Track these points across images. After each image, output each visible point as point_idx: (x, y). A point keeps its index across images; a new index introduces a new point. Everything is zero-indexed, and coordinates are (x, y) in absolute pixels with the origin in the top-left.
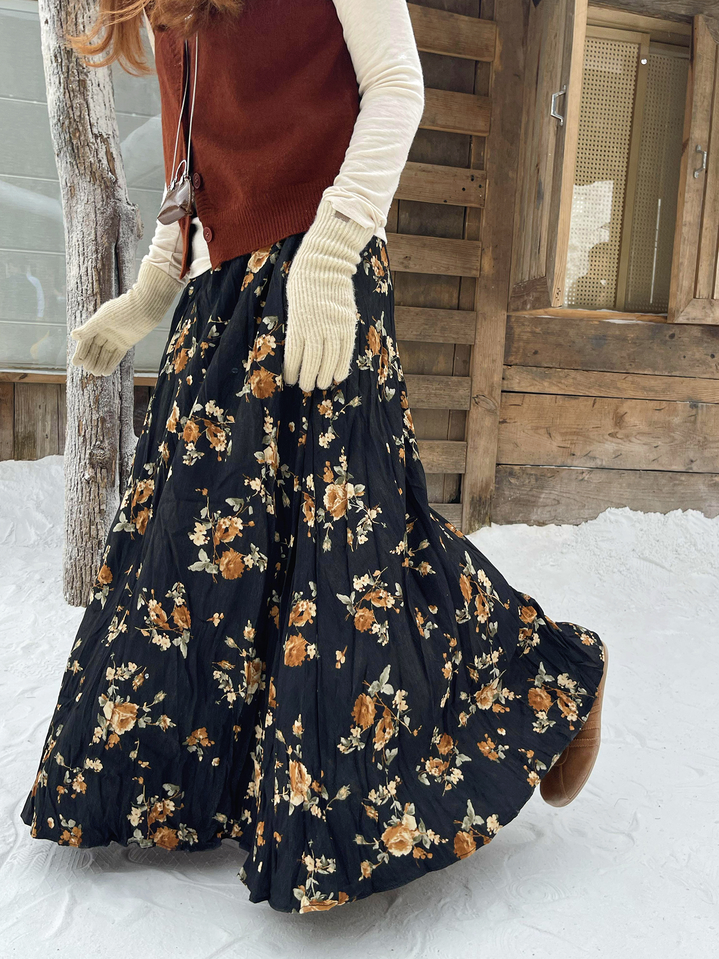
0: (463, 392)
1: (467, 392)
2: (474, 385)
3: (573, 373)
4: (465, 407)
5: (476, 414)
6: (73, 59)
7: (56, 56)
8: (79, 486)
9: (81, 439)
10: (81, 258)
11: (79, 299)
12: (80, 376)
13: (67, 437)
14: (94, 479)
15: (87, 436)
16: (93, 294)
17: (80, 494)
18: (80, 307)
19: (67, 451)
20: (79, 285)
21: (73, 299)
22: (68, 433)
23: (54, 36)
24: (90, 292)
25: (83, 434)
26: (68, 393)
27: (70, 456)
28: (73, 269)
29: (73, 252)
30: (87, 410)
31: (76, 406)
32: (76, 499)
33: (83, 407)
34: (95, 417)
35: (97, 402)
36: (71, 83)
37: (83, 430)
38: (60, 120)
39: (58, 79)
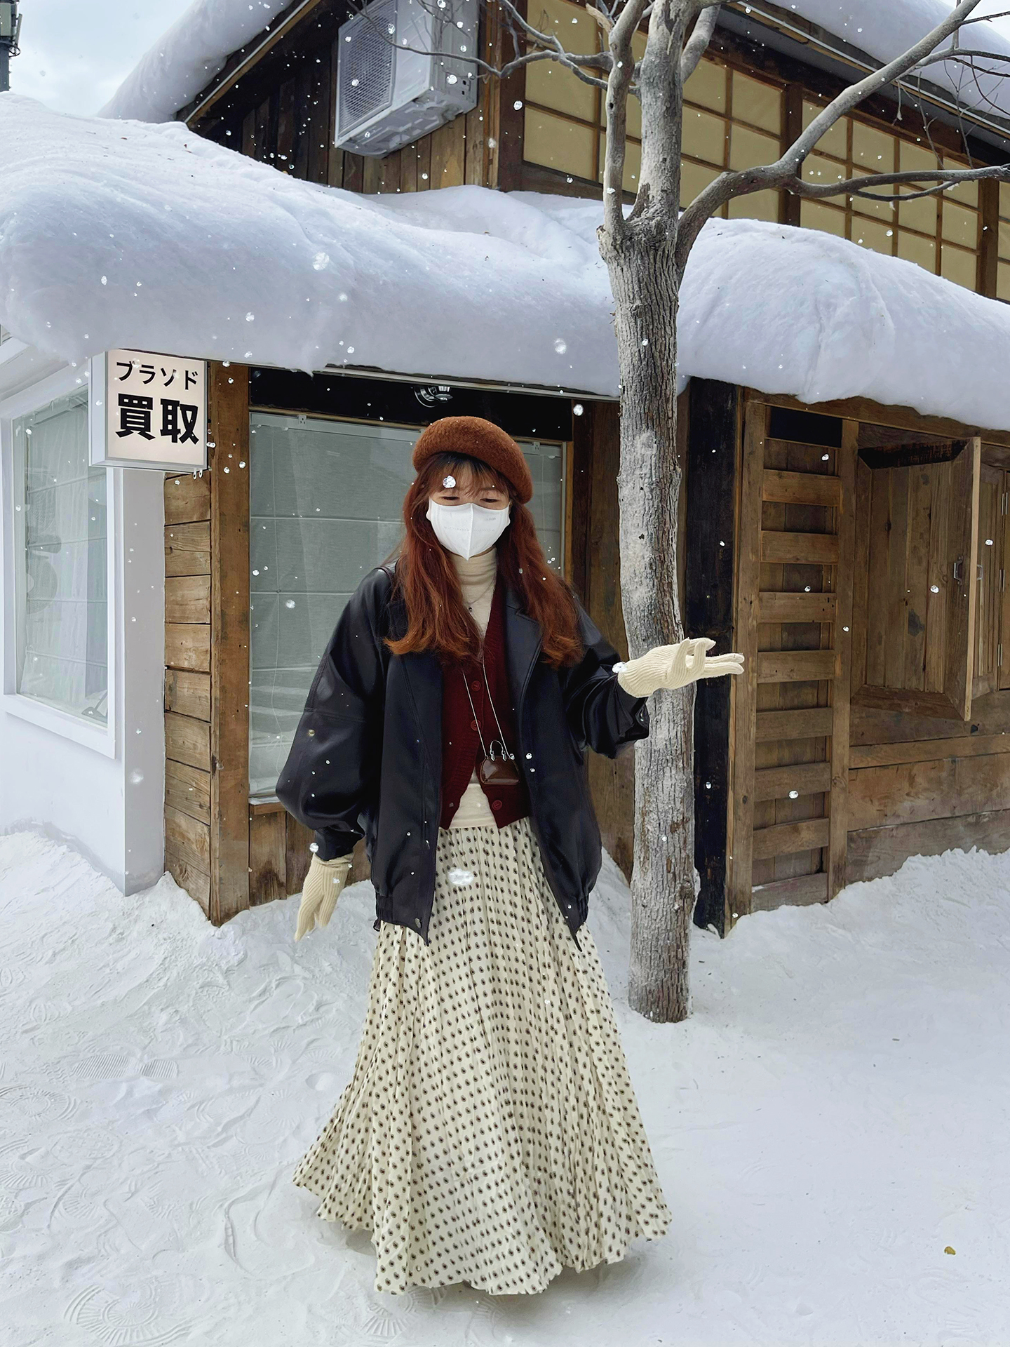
0: (827, 776)
1: (829, 777)
2: (833, 769)
3: (884, 747)
4: (828, 788)
5: (835, 793)
6: (665, 567)
7: (651, 564)
8: (669, 917)
9: (671, 875)
10: (672, 724)
11: (668, 757)
12: (670, 822)
13: (645, 873)
14: (682, 909)
15: (677, 873)
16: (682, 753)
17: (669, 923)
18: (670, 764)
19: (648, 886)
20: (669, 746)
21: (661, 758)
22: (650, 870)
23: (650, 549)
24: (678, 752)
25: (672, 871)
26: (650, 836)
27: (654, 890)
28: (661, 733)
29: (663, 720)
30: (677, 850)
31: (664, 848)
32: (664, 927)
33: (672, 848)
34: (683, 855)
35: (685, 842)
36: (663, 585)
37: (673, 867)
38: (651, 614)
39: (652, 583)
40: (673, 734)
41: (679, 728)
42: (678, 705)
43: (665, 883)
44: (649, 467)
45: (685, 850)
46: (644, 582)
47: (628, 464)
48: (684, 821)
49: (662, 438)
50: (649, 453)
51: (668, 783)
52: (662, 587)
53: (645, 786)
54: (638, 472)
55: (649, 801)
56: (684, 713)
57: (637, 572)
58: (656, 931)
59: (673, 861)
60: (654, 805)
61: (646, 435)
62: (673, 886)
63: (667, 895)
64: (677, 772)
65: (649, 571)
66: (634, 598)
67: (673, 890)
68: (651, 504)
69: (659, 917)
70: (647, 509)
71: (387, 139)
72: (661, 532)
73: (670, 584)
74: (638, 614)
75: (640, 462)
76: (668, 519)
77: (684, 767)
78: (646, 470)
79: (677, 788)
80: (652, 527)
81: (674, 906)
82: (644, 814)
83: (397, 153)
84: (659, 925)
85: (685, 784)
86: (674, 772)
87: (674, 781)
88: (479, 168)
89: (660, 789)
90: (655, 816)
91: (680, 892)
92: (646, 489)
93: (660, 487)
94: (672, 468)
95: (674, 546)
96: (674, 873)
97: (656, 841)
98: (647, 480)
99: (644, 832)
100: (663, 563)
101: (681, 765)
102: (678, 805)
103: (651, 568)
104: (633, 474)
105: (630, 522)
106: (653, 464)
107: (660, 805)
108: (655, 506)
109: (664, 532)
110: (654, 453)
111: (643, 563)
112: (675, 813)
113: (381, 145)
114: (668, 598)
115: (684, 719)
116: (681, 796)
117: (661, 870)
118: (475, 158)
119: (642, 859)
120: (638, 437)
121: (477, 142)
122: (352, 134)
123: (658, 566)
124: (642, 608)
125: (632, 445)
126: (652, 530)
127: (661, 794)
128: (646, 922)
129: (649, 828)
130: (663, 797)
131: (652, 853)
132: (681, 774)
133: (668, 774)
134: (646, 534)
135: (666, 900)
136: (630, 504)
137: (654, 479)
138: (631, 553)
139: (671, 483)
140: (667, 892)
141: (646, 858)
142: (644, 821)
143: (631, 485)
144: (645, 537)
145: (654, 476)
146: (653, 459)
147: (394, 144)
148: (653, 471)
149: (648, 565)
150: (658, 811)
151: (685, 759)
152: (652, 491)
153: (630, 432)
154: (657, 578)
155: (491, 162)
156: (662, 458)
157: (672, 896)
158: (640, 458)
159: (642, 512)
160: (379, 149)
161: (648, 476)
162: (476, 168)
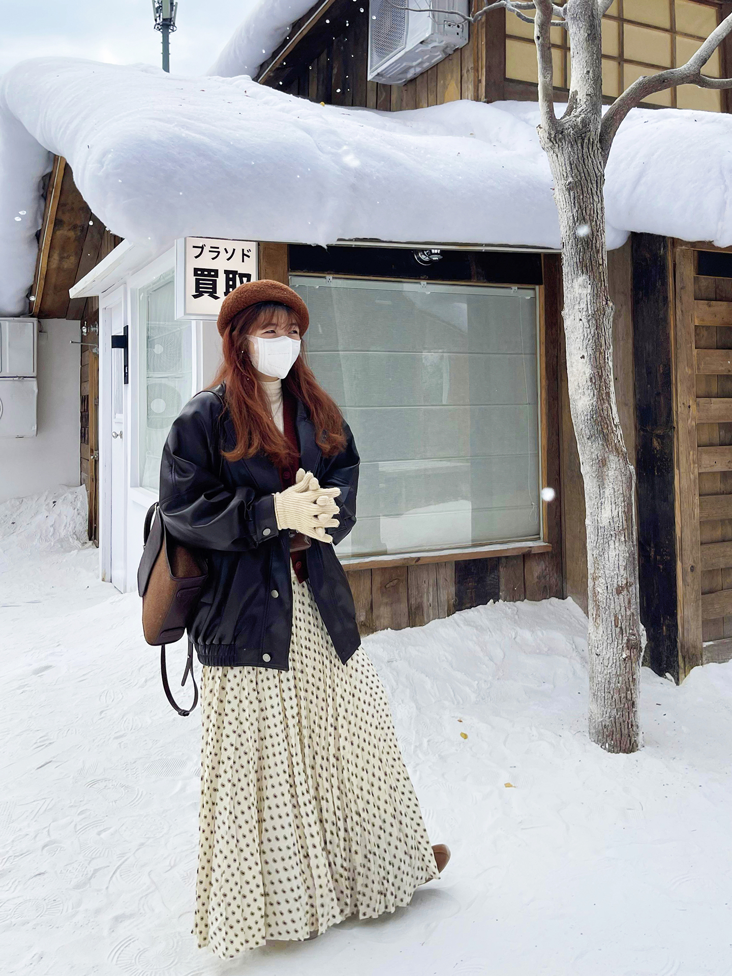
6: (603, 380)
7: (591, 379)
8: (618, 663)
9: (618, 630)
10: (614, 506)
11: (612, 533)
12: (615, 585)
13: (597, 628)
14: (629, 657)
15: (623, 627)
16: (623, 529)
17: (619, 669)
18: (613, 538)
19: (600, 638)
20: (612, 523)
21: (606, 533)
22: (601, 625)
23: (590, 366)
24: (621, 528)
25: (619, 626)
26: (600, 597)
27: (605, 642)
28: (605, 513)
29: (606, 502)
30: (623, 609)
31: (612, 607)
32: (614, 673)
33: (619, 607)
34: (628, 613)
35: (629, 602)
36: (602, 394)
37: (620, 623)
38: (593, 418)
39: (592, 393)
40: (615, 514)
41: (620, 509)
42: (618, 490)
43: (614, 635)
44: (586, 303)
45: (630, 609)
46: (587, 393)
47: (569, 301)
48: (629, 585)
49: (595, 280)
50: (585, 292)
51: (612, 553)
52: (602, 396)
53: (594, 556)
54: (577, 307)
55: (598, 568)
56: (624, 496)
57: (580, 385)
58: (608, 676)
59: (620, 618)
60: (602, 572)
61: (582, 279)
62: (621, 638)
63: (616, 646)
64: (619, 545)
65: (590, 384)
66: (579, 405)
67: (620, 642)
68: (589, 332)
69: (610, 664)
70: (586, 336)
71: (406, 71)
72: (598, 353)
73: (608, 394)
74: (583, 418)
75: (579, 300)
76: (603, 343)
77: (625, 540)
78: (583, 305)
79: (621, 558)
80: (589, 349)
81: (622, 655)
82: (594, 579)
83: (413, 81)
84: (610, 670)
85: (628, 555)
86: (617, 544)
87: (617, 552)
88: (471, 87)
89: (607, 559)
90: (603, 581)
91: (627, 643)
92: (584, 320)
93: (596, 317)
94: (604, 303)
95: (611, 364)
96: (621, 628)
97: (604, 601)
98: (584, 313)
99: (595, 594)
100: (601, 377)
101: (623, 539)
102: (622, 572)
103: (591, 381)
104: (574, 309)
105: (573, 346)
106: (589, 301)
107: (607, 572)
108: (592, 333)
109: (600, 353)
110: (589, 292)
111: (584, 378)
112: (620, 578)
113: (400, 76)
114: (607, 405)
115: (624, 501)
116: (624, 564)
117: (610, 625)
118: (468, 80)
119: (594, 616)
120: (575, 280)
121: (469, 69)
122: (379, 70)
123: (598, 380)
124: (585, 413)
125: (572, 287)
126: (590, 351)
127: (607, 562)
128: (599, 668)
129: (599, 590)
130: (610, 565)
131: (602, 611)
132: (623, 546)
133: (612, 546)
134: (586, 355)
135: (615, 650)
136: (572, 332)
137: (590, 312)
138: (575, 370)
139: (604, 314)
140: (616, 643)
141: (598, 615)
142: (594, 585)
143: (572, 317)
144: (585, 357)
145: (589, 310)
146: (589, 297)
147: (410, 75)
148: (589, 306)
149: (589, 380)
150: (606, 577)
151: (626, 534)
152: (588, 321)
153: (570, 277)
154: (596, 389)
155: (480, 81)
156: (596, 296)
157: (620, 647)
158: (578, 296)
159: (582, 338)
160: (400, 79)
161: (585, 309)
162: (469, 88)
